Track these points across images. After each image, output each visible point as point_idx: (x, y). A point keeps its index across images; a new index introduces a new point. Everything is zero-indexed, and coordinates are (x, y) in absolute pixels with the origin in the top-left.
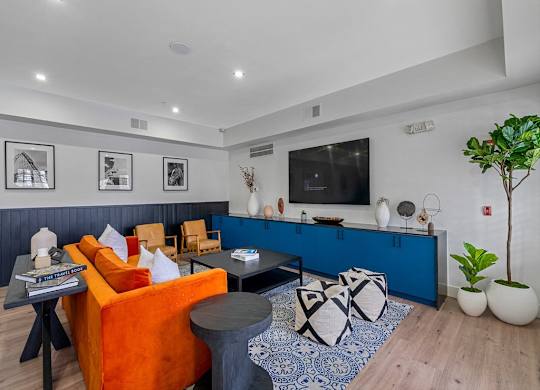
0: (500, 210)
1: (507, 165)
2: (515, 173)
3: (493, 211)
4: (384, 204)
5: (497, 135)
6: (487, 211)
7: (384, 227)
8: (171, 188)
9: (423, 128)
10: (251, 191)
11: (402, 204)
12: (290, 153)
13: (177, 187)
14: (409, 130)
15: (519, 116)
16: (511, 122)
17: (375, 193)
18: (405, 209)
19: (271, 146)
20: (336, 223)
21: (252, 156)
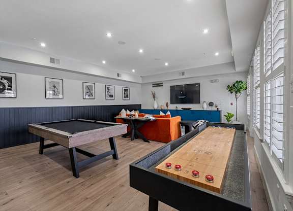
0: (235, 104)
1: (236, 92)
2: (238, 94)
3: (233, 104)
4: (205, 103)
5: (234, 85)
6: (232, 104)
7: (205, 109)
8: (125, 99)
9: (216, 81)
10: (155, 100)
11: (210, 103)
12: (171, 86)
13: (126, 99)
14: (212, 81)
15: (239, 81)
16: (237, 82)
17: (202, 100)
18: (211, 104)
19: (162, 83)
20: (189, 109)
21: (153, 87)
